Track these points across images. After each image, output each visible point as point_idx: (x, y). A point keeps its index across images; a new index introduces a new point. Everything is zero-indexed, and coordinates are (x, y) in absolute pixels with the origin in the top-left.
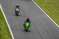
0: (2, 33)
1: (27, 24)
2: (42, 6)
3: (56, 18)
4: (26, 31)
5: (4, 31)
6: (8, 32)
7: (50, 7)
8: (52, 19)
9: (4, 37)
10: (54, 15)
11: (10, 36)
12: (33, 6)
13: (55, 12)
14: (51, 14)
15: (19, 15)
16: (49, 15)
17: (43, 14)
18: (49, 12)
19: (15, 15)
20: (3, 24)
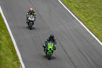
0: (2, 53)
1: (50, 46)
2: (71, 6)
3: (96, 27)
4: (49, 57)
5: (5, 49)
6: (12, 51)
7: (85, 9)
8: (90, 30)
9: (6, 60)
10: (92, 22)
11: (17, 59)
12: (56, 7)
13: (94, 18)
14: (86, 20)
15: (34, 28)
16: (83, 23)
17: (73, 21)
18: (83, 17)
19: (27, 27)
20: (4, 37)
